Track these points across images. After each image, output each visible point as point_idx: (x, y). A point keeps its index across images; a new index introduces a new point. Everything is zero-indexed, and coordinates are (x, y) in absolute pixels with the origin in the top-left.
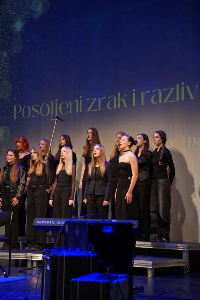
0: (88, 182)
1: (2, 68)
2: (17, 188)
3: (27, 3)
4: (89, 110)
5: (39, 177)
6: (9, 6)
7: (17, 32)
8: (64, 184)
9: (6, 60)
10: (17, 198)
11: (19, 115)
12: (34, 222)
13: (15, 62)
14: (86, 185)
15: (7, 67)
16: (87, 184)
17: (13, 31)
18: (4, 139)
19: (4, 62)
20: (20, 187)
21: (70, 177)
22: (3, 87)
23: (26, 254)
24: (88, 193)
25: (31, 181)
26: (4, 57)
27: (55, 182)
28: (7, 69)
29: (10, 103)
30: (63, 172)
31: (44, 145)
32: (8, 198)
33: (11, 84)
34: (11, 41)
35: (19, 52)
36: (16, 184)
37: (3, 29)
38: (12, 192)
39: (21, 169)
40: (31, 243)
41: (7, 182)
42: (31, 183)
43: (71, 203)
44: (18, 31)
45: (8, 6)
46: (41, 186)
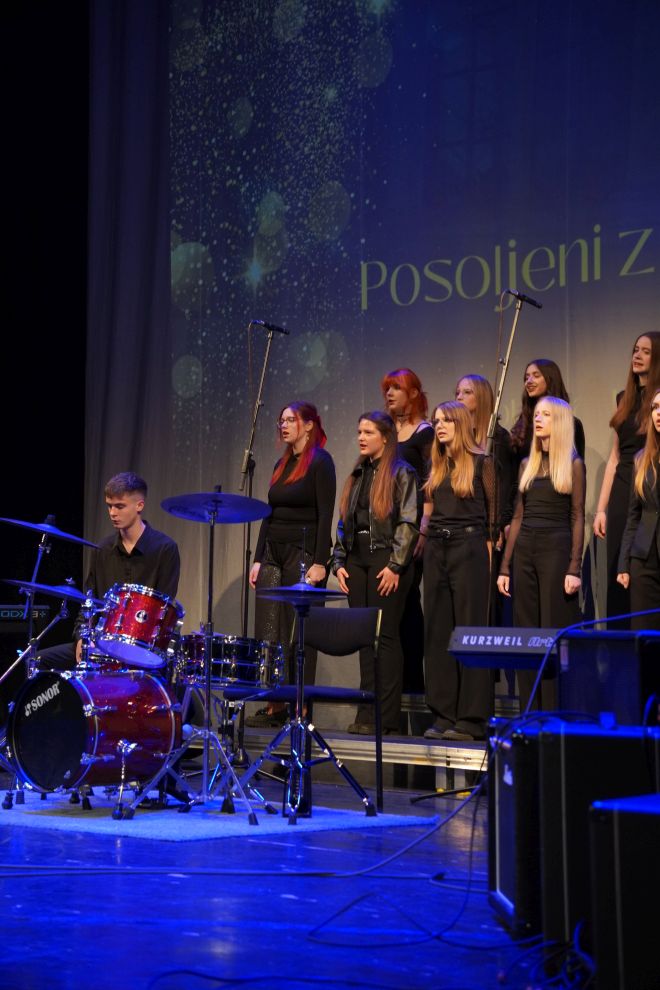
0: (633, 514)
1: (321, 142)
2: (393, 538)
4: (624, 272)
5: (463, 500)
7: (372, 17)
8: (548, 523)
9: (332, 113)
10: (392, 569)
11: (379, 295)
12: (452, 641)
13: (365, 117)
14: (627, 527)
15: (335, 136)
16: (629, 521)
17: (360, 14)
18: (327, 374)
19: (326, 119)
20: (403, 535)
21: (566, 498)
22: (323, 204)
23: (429, 750)
24: (633, 553)
25: (435, 513)
26: (327, 105)
27: (515, 516)
28: (337, 141)
29: (345, 255)
30: (543, 482)
31: (471, 396)
32: (366, 569)
33: (350, 194)
34: (352, 50)
35: (377, 85)
36: (389, 522)
37: (326, 10)
38: (378, 549)
39: (404, 472)
40: (443, 717)
41: (361, 518)
42: (437, 521)
43: (571, 585)
44: (375, 12)
46: (470, 529)
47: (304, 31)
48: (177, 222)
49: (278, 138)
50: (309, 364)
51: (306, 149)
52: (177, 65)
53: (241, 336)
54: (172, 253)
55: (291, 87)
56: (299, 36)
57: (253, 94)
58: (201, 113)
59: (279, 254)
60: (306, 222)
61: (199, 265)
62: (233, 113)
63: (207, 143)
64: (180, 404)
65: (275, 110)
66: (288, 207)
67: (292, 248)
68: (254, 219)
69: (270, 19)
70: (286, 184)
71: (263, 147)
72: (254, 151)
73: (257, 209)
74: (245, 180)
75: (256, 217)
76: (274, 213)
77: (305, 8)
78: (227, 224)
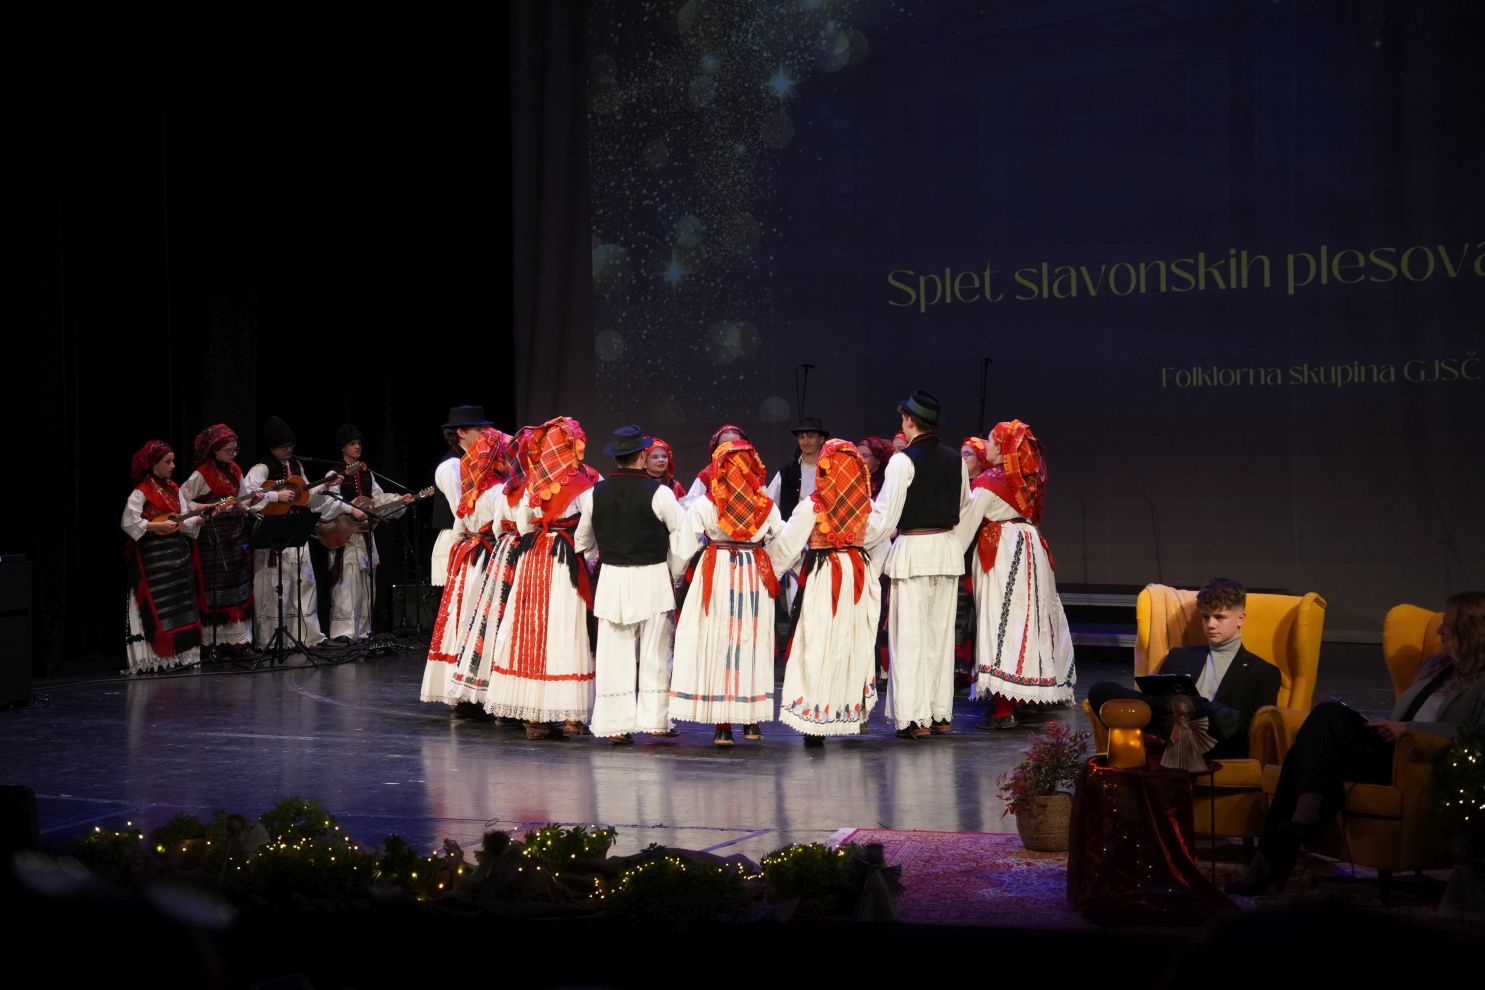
1: (732, 182)
3: (805, 35)
6: (754, 36)
7: (777, 99)
9: (742, 163)
13: (771, 169)
15: (745, 180)
17: (764, 95)
18: (742, 353)
19: (737, 166)
22: (736, 227)
26: (737, 156)
28: (747, 183)
29: (756, 267)
33: (758, 223)
34: (758, 120)
35: (782, 147)
37: (734, 88)
44: (778, 95)
45: (750, 36)
47: (716, 101)
48: (598, 228)
49: (696, 175)
50: (725, 344)
51: (719, 186)
52: (595, 109)
53: (661, 319)
54: (593, 252)
55: (706, 140)
56: (712, 103)
57: (668, 140)
58: (617, 147)
59: (697, 261)
60: (720, 239)
61: (618, 262)
62: (649, 151)
63: (623, 170)
64: (603, 366)
65: (692, 155)
66: (704, 228)
67: (709, 258)
68: (672, 233)
69: (687, 89)
70: (702, 211)
71: (680, 181)
72: (671, 182)
73: (675, 226)
74: (662, 203)
75: (674, 230)
76: (692, 230)
77: (716, 84)
78: (644, 234)
